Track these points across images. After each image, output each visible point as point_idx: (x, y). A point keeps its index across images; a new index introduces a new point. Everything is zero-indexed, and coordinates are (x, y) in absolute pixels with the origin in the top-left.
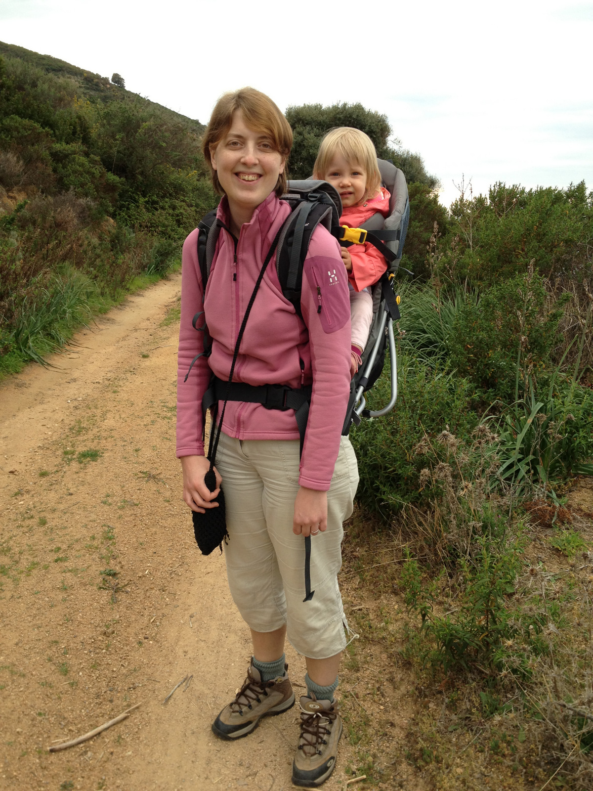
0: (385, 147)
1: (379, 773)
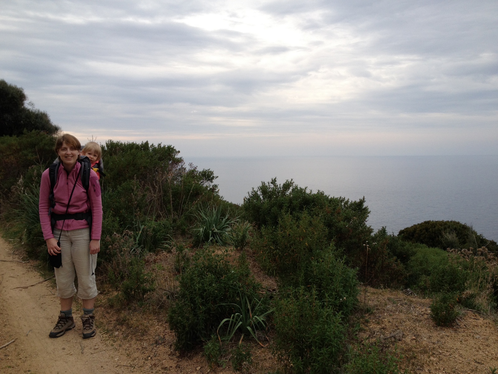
0: (23, 107)
1: (111, 330)
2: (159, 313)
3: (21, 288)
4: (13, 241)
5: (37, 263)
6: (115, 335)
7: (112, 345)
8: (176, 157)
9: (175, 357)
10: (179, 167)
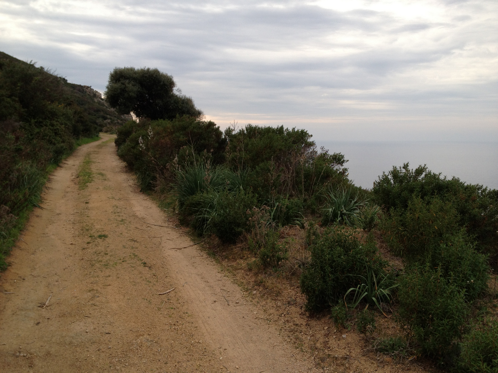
0: (172, 93)
1: (250, 289)
2: (291, 279)
3: (176, 248)
4: (167, 211)
5: (188, 230)
6: (254, 293)
7: (251, 301)
8: (308, 140)
9: (305, 317)
10: (311, 150)
